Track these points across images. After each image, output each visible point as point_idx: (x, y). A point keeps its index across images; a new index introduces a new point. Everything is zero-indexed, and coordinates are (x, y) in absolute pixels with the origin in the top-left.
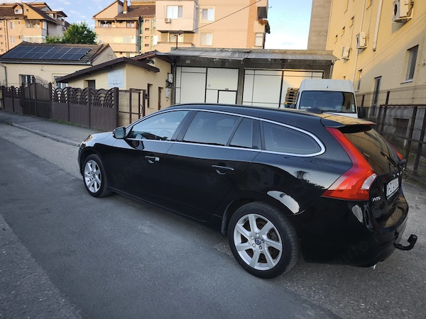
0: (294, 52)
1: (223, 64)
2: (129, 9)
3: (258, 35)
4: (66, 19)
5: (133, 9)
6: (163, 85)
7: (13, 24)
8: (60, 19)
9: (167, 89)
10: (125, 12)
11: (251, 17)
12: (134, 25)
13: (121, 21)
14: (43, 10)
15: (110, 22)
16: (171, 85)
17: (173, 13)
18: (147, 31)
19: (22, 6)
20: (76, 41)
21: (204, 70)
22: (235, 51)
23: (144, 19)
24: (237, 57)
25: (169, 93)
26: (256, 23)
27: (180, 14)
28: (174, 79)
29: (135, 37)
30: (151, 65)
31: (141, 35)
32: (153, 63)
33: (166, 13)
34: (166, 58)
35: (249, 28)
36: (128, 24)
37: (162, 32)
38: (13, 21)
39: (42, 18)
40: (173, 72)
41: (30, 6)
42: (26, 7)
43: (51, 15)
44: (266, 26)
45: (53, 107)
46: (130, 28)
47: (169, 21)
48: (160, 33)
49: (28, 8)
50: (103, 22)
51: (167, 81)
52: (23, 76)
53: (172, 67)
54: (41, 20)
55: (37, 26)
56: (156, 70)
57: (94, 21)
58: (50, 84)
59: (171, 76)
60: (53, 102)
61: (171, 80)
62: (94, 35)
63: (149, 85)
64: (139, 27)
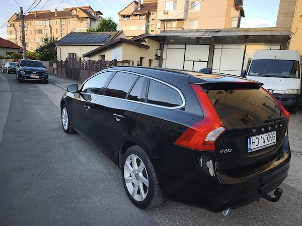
0: (256, 30)
1: (198, 41)
2: (142, 6)
3: (233, 19)
4: (102, 16)
5: (144, 6)
6: (153, 57)
7: (71, 21)
8: (98, 16)
9: (156, 61)
10: (139, 9)
11: (228, 5)
12: (144, 17)
13: (136, 15)
14: (88, 11)
15: (128, 16)
16: (159, 58)
17: (169, 6)
18: (153, 21)
19: (76, 9)
20: (105, 30)
21: (183, 46)
22: (207, 31)
23: (151, 13)
24: (208, 35)
25: (158, 64)
26: (233, 10)
27: (175, 7)
28: (162, 53)
29: (144, 25)
30: (144, 43)
31: (149, 24)
32: (145, 42)
33: (165, 7)
34: (155, 38)
35: (227, 14)
36: (141, 17)
37: (162, 21)
38: (71, 19)
39: (87, 16)
40: (161, 48)
41: (81, 9)
42: (78, 10)
43: (93, 14)
44: (241, 12)
45: (81, 73)
46: (142, 19)
47: (166, 12)
48: (160, 21)
49: (79, 10)
50: (124, 17)
51: (156, 55)
52: (70, 54)
53: (160, 45)
54: (87, 18)
55: (85, 22)
56: (147, 47)
57: (119, 16)
58: (80, 58)
59: (159, 51)
60: (81, 70)
61: (159, 54)
62: (116, 25)
63: (141, 58)
64: (147, 18)
